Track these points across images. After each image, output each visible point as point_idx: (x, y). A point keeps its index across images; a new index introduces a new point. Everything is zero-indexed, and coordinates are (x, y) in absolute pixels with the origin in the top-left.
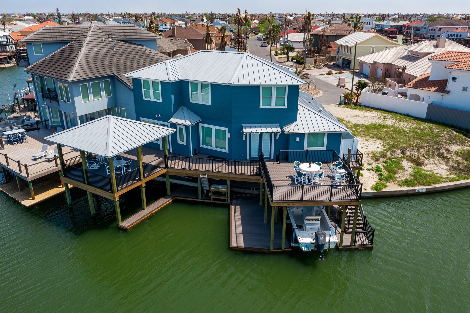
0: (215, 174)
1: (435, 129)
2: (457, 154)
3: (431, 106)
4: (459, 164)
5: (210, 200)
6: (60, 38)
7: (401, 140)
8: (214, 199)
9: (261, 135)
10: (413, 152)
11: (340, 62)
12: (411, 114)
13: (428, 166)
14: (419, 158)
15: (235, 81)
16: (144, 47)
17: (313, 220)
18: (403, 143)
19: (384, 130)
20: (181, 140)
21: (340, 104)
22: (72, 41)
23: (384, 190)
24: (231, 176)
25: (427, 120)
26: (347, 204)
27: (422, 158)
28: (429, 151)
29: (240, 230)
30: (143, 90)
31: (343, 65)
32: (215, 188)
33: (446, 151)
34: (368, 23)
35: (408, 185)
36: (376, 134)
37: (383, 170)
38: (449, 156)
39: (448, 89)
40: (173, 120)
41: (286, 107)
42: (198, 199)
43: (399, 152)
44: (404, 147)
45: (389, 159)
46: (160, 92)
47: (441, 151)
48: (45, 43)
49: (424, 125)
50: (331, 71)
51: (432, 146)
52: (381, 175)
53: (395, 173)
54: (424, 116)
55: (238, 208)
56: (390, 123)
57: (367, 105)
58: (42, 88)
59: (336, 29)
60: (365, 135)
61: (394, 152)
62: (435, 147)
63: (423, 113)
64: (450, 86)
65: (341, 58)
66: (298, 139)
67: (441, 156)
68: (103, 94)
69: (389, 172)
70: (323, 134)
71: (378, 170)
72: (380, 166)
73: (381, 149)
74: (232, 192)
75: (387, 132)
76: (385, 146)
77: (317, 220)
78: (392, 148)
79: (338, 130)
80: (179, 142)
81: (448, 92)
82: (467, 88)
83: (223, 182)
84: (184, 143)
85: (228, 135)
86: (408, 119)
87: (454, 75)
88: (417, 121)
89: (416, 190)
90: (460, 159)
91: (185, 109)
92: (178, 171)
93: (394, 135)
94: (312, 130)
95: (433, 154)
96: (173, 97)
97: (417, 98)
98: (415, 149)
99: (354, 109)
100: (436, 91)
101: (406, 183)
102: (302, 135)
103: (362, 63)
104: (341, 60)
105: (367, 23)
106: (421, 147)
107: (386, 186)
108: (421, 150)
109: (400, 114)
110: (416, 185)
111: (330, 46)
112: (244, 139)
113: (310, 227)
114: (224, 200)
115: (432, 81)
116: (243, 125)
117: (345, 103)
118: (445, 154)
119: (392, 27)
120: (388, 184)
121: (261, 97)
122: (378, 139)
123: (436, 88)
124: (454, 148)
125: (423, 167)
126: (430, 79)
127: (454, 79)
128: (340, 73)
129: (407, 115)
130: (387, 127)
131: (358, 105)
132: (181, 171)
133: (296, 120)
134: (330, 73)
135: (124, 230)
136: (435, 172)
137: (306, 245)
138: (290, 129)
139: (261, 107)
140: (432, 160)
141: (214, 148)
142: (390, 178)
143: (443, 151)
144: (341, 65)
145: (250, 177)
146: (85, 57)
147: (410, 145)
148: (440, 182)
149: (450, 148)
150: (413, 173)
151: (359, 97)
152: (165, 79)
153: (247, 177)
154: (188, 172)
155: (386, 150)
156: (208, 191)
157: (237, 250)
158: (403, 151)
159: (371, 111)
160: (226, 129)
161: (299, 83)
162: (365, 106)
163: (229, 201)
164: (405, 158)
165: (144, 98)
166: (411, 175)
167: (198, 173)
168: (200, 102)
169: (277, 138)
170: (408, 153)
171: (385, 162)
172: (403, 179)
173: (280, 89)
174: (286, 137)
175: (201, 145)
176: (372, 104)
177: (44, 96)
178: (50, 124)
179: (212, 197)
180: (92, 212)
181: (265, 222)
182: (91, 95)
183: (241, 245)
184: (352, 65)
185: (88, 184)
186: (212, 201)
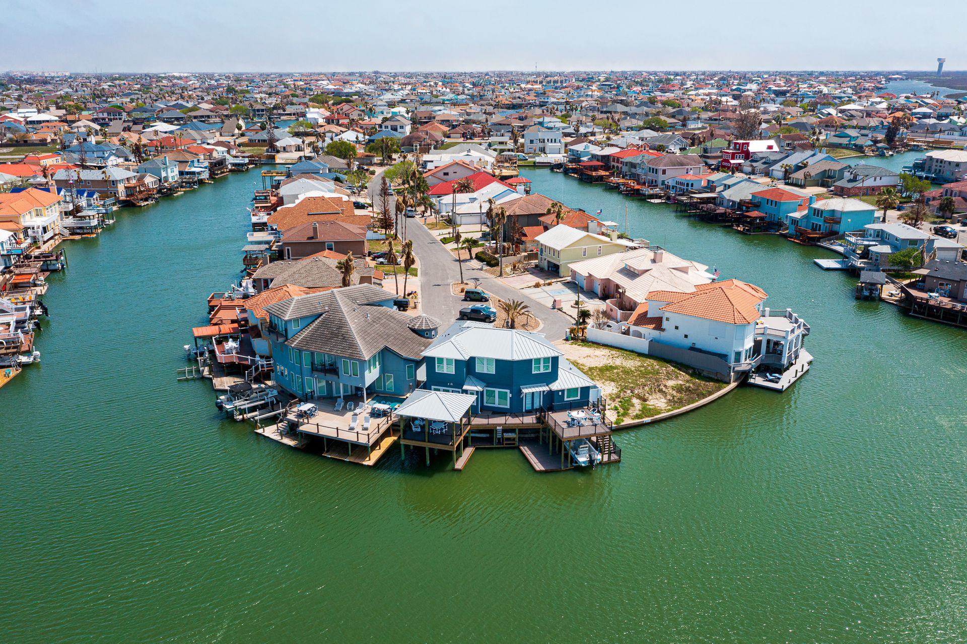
0: (507, 426)
1: (656, 364)
2: (673, 388)
3: (652, 343)
4: (674, 397)
5: (503, 444)
6: (312, 312)
7: (630, 381)
8: (506, 444)
9: (533, 393)
10: (640, 391)
11: (545, 265)
12: (634, 350)
13: (652, 401)
14: (645, 395)
15: (516, 358)
17: (584, 448)
18: (632, 383)
19: (615, 371)
21: (567, 340)
22: (326, 312)
23: (622, 424)
24: (520, 425)
25: (650, 356)
26: (605, 435)
27: (647, 394)
28: (651, 388)
29: (536, 461)
30: (436, 365)
31: (549, 269)
32: (506, 435)
33: (664, 386)
34: (553, 140)
36: (610, 377)
37: (620, 409)
38: (667, 391)
39: (663, 327)
40: (465, 387)
41: (550, 371)
42: (493, 445)
43: (629, 391)
44: (633, 387)
45: (623, 398)
46: (453, 366)
47: (661, 388)
49: (649, 362)
50: (539, 282)
51: (654, 384)
52: (618, 412)
53: (628, 410)
54: (646, 352)
55: (526, 447)
56: (618, 362)
57: (594, 341)
60: (601, 378)
61: (625, 392)
62: (656, 384)
63: (646, 350)
64: (665, 324)
65: (545, 259)
66: (560, 393)
67: (661, 391)
68: (377, 363)
69: (624, 409)
71: (616, 409)
72: (617, 405)
73: (615, 391)
74: (519, 438)
75: (617, 373)
76: (618, 388)
77: (586, 447)
78: (623, 389)
79: (587, 384)
81: (663, 330)
82: (678, 327)
83: (512, 430)
84: (475, 404)
85: (509, 395)
86: (634, 356)
87: (667, 315)
88: (641, 358)
89: (644, 421)
90: (674, 393)
91: (471, 377)
92: (479, 426)
93: (623, 376)
94: (570, 387)
95: (654, 391)
96: (465, 369)
97: (639, 335)
98: (641, 387)
99: (583, 346)
100: (654, 329)
101: (637, 417)
102: (563, 391)
103: (574, 273)
104: (546, 262)
105: (552, 140)
106: (645, 386)
107: (623, 421)
108: (645, 388)
109: (626, 350)
110: (644, 418)
112: (521, 397)
113: (583, 452)
114: (514, 444)
115: (650, 318)
116: (521, 386)
117: (572, 339)
118: (664, 389)
119: (594, 156)
120: (624, 419)
121: (533, 366)
122: (612, 381)
123: (654, 326)
124: (671, 383)
125: (647, 403)
126: (649, 316)
127: (667, 319)
128: (549, 284)
129: (632, 351)
130: (616, 368)
131: (585, 342)
132: (481, 426)
133: (557, 379)
134: (537, 286)
135: (459, 471)
136: (657, 405)
137: (584, 463)
138: (555, 386)
139: (533, 373)
140: (654, 396)
141: (496, 405)
142: (625, 414)
143: (662, 387)
144: (546, 268)
145: (534, 425)
146: (358, 333)
147: (638, 385)
148: (660, 413)
149: (667, 384)
150: (641, 409)
151: (585, 331)
152: (460, 358)
153: (531, 425)
154: (487, 426)
155: (620, 391)
156: (499, 439)
157: (541, 472)
158: (632, 390)
159: (599, 348)
160: (508, 391)
161: (559, 354)
162: (593, 343)
163: (518, 443)
164: (634, 396)
165: (437, 371)
166: (639, 410)
167: (495, 427)
168: (485, 372)
169: (545, 394)
170: (636, 392)
171: (620, 402)
172: (634, 414)
173: (546, 360)
174: (551, 393)
175: (485, 404)
176: (599, 340)
177: (314, 369)
178: (316, 395)
179: (504, 443)
180: (428, 462)
181: (550, 454)
182: (372, 367)
183: (542, 468)
184: (562, 271)
185: (429, 442)
186: (504, 446)
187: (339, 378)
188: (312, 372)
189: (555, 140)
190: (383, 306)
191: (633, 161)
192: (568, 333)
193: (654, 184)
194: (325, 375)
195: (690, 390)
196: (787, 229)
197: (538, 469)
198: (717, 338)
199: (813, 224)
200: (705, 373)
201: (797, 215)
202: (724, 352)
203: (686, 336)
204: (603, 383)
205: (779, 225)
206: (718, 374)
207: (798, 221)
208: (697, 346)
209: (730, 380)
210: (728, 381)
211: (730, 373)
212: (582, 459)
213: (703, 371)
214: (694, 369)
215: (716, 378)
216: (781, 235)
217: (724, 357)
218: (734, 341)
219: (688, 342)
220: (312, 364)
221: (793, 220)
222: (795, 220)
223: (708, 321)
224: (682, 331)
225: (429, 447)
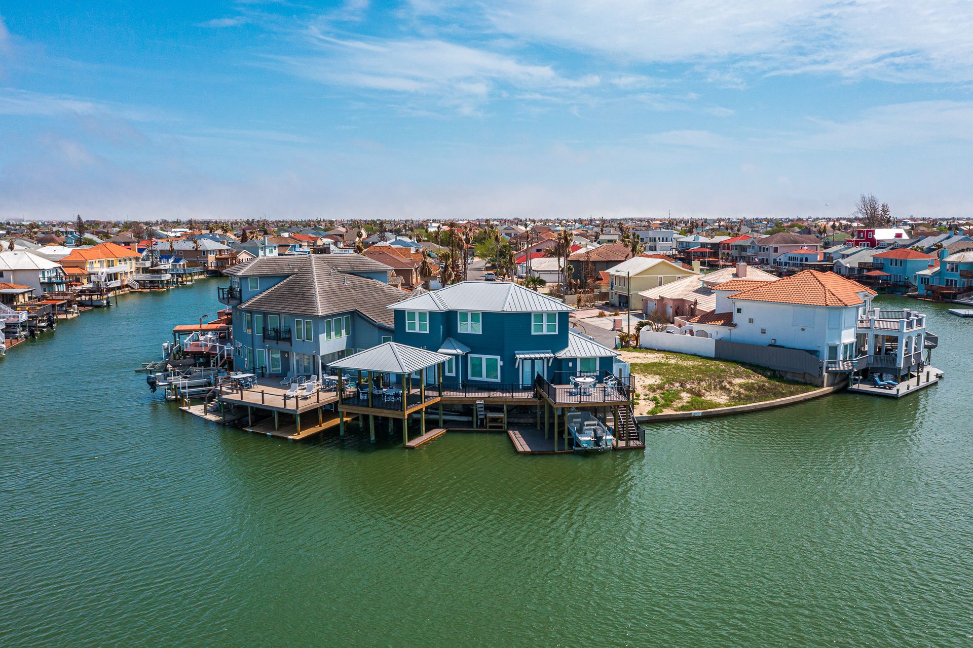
0: (491, 400)
1: (722, 366)
2: (741, 386)
3: (719, 343)
4: (739, 393)
5: (486, 428)
6: (280, 272)
7: (682, 375)
8: (490, 427)
9: (533, 360)
10: (693, 386)
11: (616, 300)
12: (699, 353)
13: (708, 396)
14: (700, 391)
15: (507, 309)
16: (374, 280)
17: (590, 425)
18: (684, 377)
19: (665, 367)
20: (450, 371)
22: (294, 274)
23: (660, 414)
24: (508, 400)
25: (717, 358)
26: (618, 404)
27: (704, 391)
28: (711, 384)
29: (524, 443)
30: (407, 322)
31: (620, 305)
32: (490, 414)
33: (728, 383)
34: (665, 239)
35: (684, 410)
36: (655, 371)
37: (660, 400)
38: (731, 388)
39: (735, 321)
40: (442, 350)
41: (557, 333)
42: (473, 428)
43: (677, 384)
44: (683, 380)
45: (667, 390)
46: (428, 322)
47: (723, 384)
48: (262, 277)
49: (711, 363)
50: (603, 313)
51: (714, 380)
52: (657, 403)
53: (672, 402)
54: (713, 355)
55: (517, 432)
56: (673, 362)
57: (648, 346)
59: (606, 253)
60: (643, 372)
61: (673, 384)
62: (717, 380)
63: (712, 352)
64: (737, 318)
65: (616, 294)
66: (571, 364)
67: (723, 388)
68: (343, 332)
69: (666, 401)
70: (595, 359)
71: (654, 399)
72: (657, 396)
73: (659, 382)
74: (507, 419)
75: (667, 369)
76: (663, 380)
77: (594, 425)
78: (670, 382)
79: (609, 354)
80: (447, 374)
81: (735, 325)
82: (753, 319)
83: (497, 408)
84: (454, 374)
85: (500, 363)
86: (693, 357)
87: (739, 305)
88: (703, 359)
89: (691, 413)
90: (742, 390)
91: (452, 339)
92: (453, 399)
93: (675, 371)
94: (584, 355)
95: (715, 387)
96: (441, 327)
97: (704, 334)
98: (696, 382)
99: (633, 351)
100: (723, 325)
101: (682, 408)
102: (574, 360)
103: (645, 300)
104: (617, 296)
105: (663, 238)
106: (702, 381)
107: (661, 411)
108: (702, 384)
109: (687, 354)
110: (692, 410)
111: (599, 277)
112: (516, 367)
114: (501, 427)
115: (719, 314)
116: (516, 352)
117: (622, 347)
118: (728, 386)
119: (703, 245)
120: (664, 410)
121: (533, 324)
122: (657, 374)
123: (722, 322)
124: (737, 381)
125: (702, 397)
126: (716, 313)
127: (739, 311)
128: (616, 315)
129: (695, 355)
130: (668, 365)
131: (638, 348)
132: (456, 399)
133: (567, 345)
134: (601, 315)
135: (412, 449)
136: (714, 401)
137: (587, 442)
138: (562, 354)
139: (533, 333)
140: (713, 393)
141: (484, 379)
142: (666, 406)
143: (725, 384)
144: (617, 304)
145: (527, 400)
146: (322, 292)
147: (691, 379)
148: (716, 407)
149: (733, 382)
150: (690, 402)
152: (434, 308)
153: (525, 400)
154: (464, 399)
155: (664, 383)
156: (482, 420)
157: (525, 454)
158: (682, 384)
159: (654, 353)
160: (498, 357)
161: (569, 309)
162: (646, 348)
163: (506, 428)
164: (684, 391)
165: (407, 330)
166: (688, 402)
167: (474, 399)
168: (469, 332)
169: (550, 365)
171: (663, 393)
172: (680, 405)
173: (551, 315)
174: (558, 362)
175: (470, 378)
176: (654, 344)
177: (266, 337)
178: (268, 372)
179: (488, 425)
180: (373, 438)
181: (546, 437)
182: (333, 333)
183: (528, 449)
184: (634, 303)
185: (373, 407)
186: (488, 429)
187: (291, 345)
188: (264, 342)
189: (667, 238)
190: (372, 279)
191: (743, 244)
192: (618, 341)
193: (765, 262)
194: (277, 344)
195: (764, 389)
196: (916, 290)
197: (520, 449)
198: (803, 330)
199: (947, 280)
200: (789, 376)
201: (927, 272)
202: (815, 349)
203: (763, 332)
204: (645, 376)
205: (907, 286)
206: (807, 375)
207: (928, 279)
208: (778, 344)
209: (823, 382)
210: (820, 384)
211: (822, 373)
212: (585, 439)
213: (786, 372)
214: (774, 371)
215: (803, 381)
216: (910, 296)
217: (814, 353)
218: (827, 331)
219: (766, 339)
220: (265, 329)
221: (922, 278)
222: (925, 278)
223: (791, 308)
224: (759, 324)
225: (374, 414)
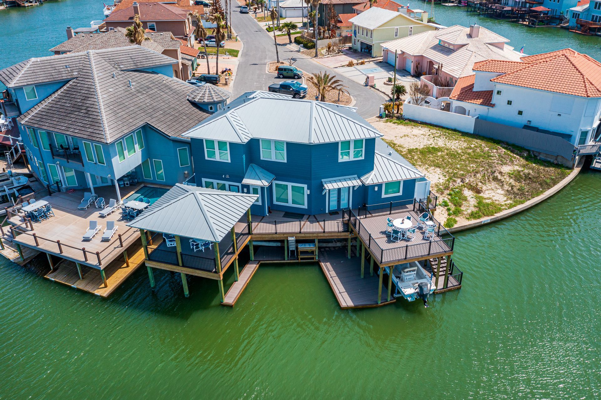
0: (303, 235)
1: (485, 146)
2: (510, 175)
3: (478, 120)
4: (512, 187)
5: (298, 259)
6: (58, 77)
7: (458, 166)
8: (302, 259)
9: (339, 189)
10: (471, 179)
11: (358, 46)
12: (458, 129)
13: (487, 192)
14: (477, 185)
15: (315, 140)
16: (159, 75)
17: (410, 271)
18: (461, 169)
19: (439, 154)
21: (381, 117)
22: (74, 78)
23: (456, 226)
24: (319, 235)
25: (475, 135)
26: (442, 256)
27: (480, 184)
28: (484, 176)
29: (342, 289)
30: (206, 150)
31: (361, 50)
32: (302, 247)
33: (499, 173)
35: (475, 218)
36: (434, 161)
37: (450, 204)
38: (503, 179)
39: (493, 102)
40: (246, 181)
41: (363, 158)
42: (284, 260)
43: (459, 181)
44: (463, 175)
45: (452, 190)
46: (228, 152)
47: (495, 175)
48: (39, 86)
49: (476, 143)
50: (352, 62)
51: (487, 170)
52: (449, 210)
53: (460, 206)
54: (472, 131)
55: (328, 264)
56: (441, 142)
57: (411, 118)
58: (50, 145)
60: (424, 163)
61: (455, 181)
62: (489, 171)
63: (471, 128)
64: (495, 99)
65: (358, 41)
66: (376, 189)
67: (495, 179)
68: (137, 147)
69: (455, 205)
70: (399, 182)
71: (445, 205)
72: (446, 199)
73: (443, 180)
74: (319, 251)
75: (442, 157)
76: (445, 176)
77: (414, 271)
78: (452, 177)
79: (413, 176)
81: (493, 106)
82: (511, 102)
83: (309, 241)
84: (260, 203)
85: (307, 192)
86: (458, 135)
87: (499, 87)
88: (466, 138)
89: (482, 222)
90: (512, 181)
91: (254, 165)
92: (263, 236)
93: (450, 160)
94: (390, 180)
95: (488, 179)
96: (244, 156)
97: (463, 111)
98: (473, 174)
99: (398, 124)
100: (482, 104)
101: (473, 215)
102: (380, 186)
103: (387, 51)
104: (359, 43)
106: (477, 173)
107: (456, 222)
108: (478, 176)
109: (448, 129)
110: (481, 217)
111: (339, 19)
112: (323, 194)
113: (408, 277)
114: (313, 258)
115: (477, 92)
116: (323, 180)
117: (387, 116)
118: (499, 177)
120: (457, 219)
121: (340, 151)
122: (437, 167)
123: (481, 101)
124: (506, 169)
125: (481, 195)
126: (475, 90)
127: (499, 93)
128: (362, 63)
129: (455, 130)
130: (440, 150)
131: (401, 119)
132: (266, 236)
133: (373, 169)
135: (230, 307)
136: (494, 198)
137: (410, 296)
138: (370, 179)
139: (340, 160)
140: (489, 186)
141: (290, 204)
142: (457, 212)
143: (497, 174)
144: (359, 50)
145: (339, 234)
147: (468, 172)
148: (500, 210)
149: (502, 170)
150: (476, 205)
151: (400, 107)
152: (236, 140)
153: (336, 234)
154: (275, 236)
155: (448, 180)
156: (293, 252)
157: (347, 309)
158: (462, 179)
159: (417, 126)
160: (305, 186)
161: (377, 135)
162: (410, 120)
163: (317, 258)
164: (465, 187)
165: (206, 158)
166: (475, 206)
167: (285, 235)
168: (273, 159)
169: (355, 189)
170: (467, 181)
171: (450, 195)
172: (469, 211)
173: (358, 143)
174: (364, 189)
175: (275, 202)
176: (416, 118)
177: (54, 153)
178: (64, 186)
179: (300, 257)
180: (186, 292)
181: (362, 276)
182: (126, 152)
183: (350, 304)
184: (374, 52)
185: (183, 266)
186: (300, 261)
187: (83, 166)
188: (53, 158)
190: (157, 74)
192: (382, 110)
194: (68, 162)
195: (530, 178)
196: (568, 22)
198: (559, 115)
199: (593, 16)
200: (542, 157)
201: (579, 9)
202: (568, 132)
203: (520, 113)
204: (427, 169)
205: (561, 19)
206: (559, 158)
207: (579, 15)
208: (532, 125)
209: (574, 165)
210: (571, 166)
211: (575, 157)
212: (409, 291)
213: (540, 153)
214: (528, 151)
215: (555, 162)
216: (562, 28)
217: (568, 137)
218: (583, 118)
219: (522, 120)
220: (51, 146)
221: (574, 14)
222: (576, 14)
223: (551, 95)
224: (516, 107)
225: (186, 273)
